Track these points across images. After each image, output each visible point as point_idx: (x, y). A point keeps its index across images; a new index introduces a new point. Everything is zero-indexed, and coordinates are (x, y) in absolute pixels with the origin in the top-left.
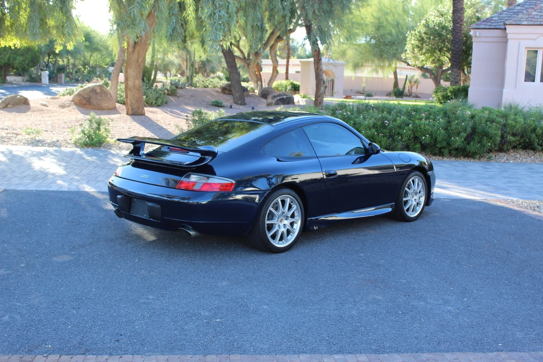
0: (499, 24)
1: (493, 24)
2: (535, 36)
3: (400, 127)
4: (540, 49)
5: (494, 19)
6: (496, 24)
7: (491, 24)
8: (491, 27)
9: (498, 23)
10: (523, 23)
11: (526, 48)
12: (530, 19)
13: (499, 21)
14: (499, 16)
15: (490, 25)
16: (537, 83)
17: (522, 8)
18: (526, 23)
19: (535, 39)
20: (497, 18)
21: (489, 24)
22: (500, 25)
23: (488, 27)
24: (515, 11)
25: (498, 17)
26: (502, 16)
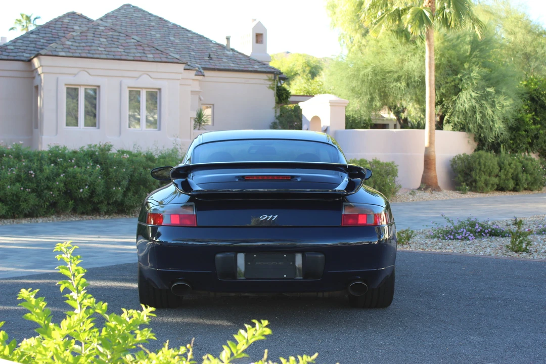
0: (18, 54)
1: (11, 54)
2: (75, 71)
3: (48, 179)
4: (82, 87)
5: (9, 47)
6: (14, 54)
7: (7, 54)
8: (10, 58)
9: (16, 53)
10: (61, 54)
11: (66, 85)
12: (67, 50)
13: (16, 50)
14: (14, 44)
15: (8, 56)
16: (81, 128)
17: (38, 37)
18: (63, 54)
19: (75, 75)
20: (12, 47)
21: (4, 53)
22: (20, 56)
23: (6, 58)
24: (30, 39)
25: (14, 46)
26: (17, 44)
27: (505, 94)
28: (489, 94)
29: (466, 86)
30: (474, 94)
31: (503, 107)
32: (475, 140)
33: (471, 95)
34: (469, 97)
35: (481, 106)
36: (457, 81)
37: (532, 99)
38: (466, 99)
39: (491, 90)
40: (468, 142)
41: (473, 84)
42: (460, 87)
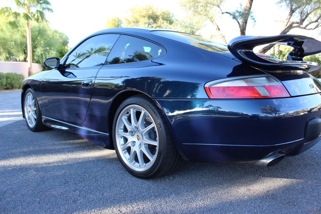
27: (53, 50)
28: (47, 49)
29: (39, 46)
30: (42, 49)
31: (52, 54)
32: (42, 66)
33: (41, 49)
34: (40, 50)
35: (45, 54)
36: (35, 44)
37: (60, 53)
38: (39, 51)
39: (48, 48)
40: (40, 68)
41: (41, 46)
42: (37, 46)
